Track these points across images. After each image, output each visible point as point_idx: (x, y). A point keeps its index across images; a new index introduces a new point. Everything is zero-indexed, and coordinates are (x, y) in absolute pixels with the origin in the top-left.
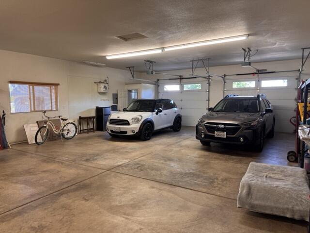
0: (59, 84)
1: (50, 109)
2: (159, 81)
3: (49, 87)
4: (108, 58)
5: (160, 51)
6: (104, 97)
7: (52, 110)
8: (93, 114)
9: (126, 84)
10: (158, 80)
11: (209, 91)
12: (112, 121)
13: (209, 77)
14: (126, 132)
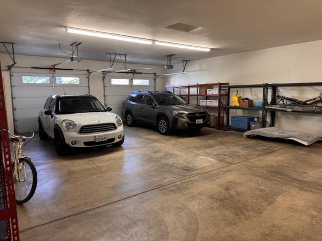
2: (12, 69)
10: (10, 66)
11: (89, 87)
12: (85, 129)
13: (88, 70)
14: (113, 139)
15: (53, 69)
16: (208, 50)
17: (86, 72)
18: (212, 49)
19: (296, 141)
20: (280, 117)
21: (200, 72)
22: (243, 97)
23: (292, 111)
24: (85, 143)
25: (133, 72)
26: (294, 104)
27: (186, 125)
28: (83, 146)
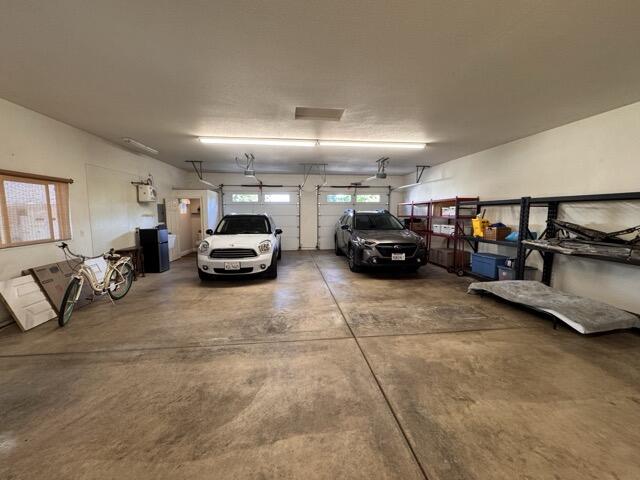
0: (71, 181)
1: (49, 237)
2: (224, 188)
3: (44, 186)
4: (204, 141)
5: (312, 144)
6: (147, 211)
7: (52, 241)
8: (131, 243)
9: (173, 189)
10: (222, 185)
11: (300, 205)
12: (217, 253)
14: (251, 269)
15: (261, 186)
16: (422, 147)
17: (297, 188)
18: (427, 144)
19: (557, 318)
20: (564, 263)
21: (443, 182)
22: (492, 222)
23: (572, 254)
24: (216, 270)
25: (357, 186)
26: (581, 238)
27: (375, 261)
28: (213, 272)
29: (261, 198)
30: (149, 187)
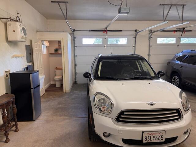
9: (37, 31)
10: (74, 30)
11: (135, 46)
13: (136, 31)
15: (105, 31)
17: (134, 33)
29: (105, 41)
30: (18, 24)
